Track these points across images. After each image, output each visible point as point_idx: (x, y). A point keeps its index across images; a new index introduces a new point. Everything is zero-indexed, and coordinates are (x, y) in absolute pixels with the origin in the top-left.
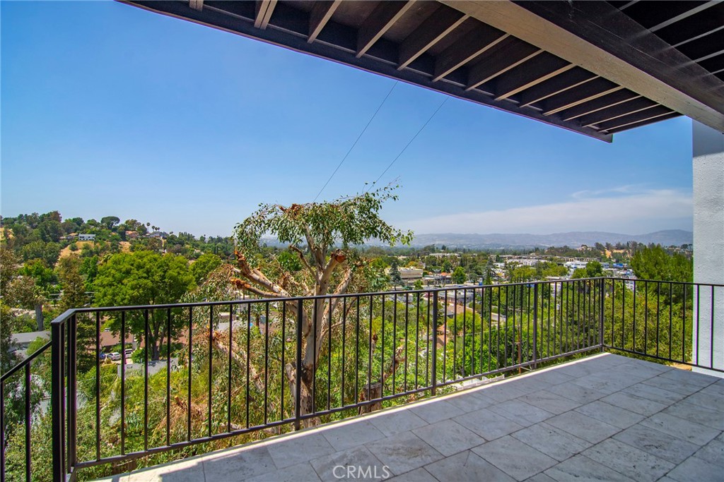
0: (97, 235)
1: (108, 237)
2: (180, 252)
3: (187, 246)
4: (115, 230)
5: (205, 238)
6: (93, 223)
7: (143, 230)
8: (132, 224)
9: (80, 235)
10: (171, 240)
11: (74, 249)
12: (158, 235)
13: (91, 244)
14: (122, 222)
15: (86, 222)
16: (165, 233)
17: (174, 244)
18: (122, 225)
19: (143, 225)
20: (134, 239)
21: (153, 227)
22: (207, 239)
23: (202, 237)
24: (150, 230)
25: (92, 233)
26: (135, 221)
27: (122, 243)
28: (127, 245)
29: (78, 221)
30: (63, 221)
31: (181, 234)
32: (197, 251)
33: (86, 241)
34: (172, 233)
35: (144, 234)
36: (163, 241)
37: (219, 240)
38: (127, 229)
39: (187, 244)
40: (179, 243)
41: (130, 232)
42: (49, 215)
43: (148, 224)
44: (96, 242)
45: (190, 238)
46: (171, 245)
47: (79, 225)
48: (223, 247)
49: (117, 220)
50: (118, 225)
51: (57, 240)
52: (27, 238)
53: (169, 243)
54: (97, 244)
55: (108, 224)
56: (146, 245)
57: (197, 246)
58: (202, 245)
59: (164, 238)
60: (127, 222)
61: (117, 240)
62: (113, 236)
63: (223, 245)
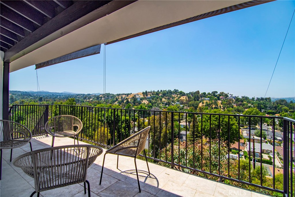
0: (210, 98)
1: (213, 99)
2: (241, 105)
3: (244, 102)
4: (216, 96)
5: (254, 98)
6: (209, 94)
7: (226, 96)
8: (222, 94)
9: (205, 98)
10: (237, 99)
11: (203, 103)
12: (232, 98)
13: (208, 102)
14: (219, 93)
15: (207, 94)
16: (235, 97)
17: (239, 102)
18: (219, 94)
19: (226, 94)
20: (222, 100)
21: (230, 95)
22: (255, 99)
23: (253, 98)
25: (208, 97)
26: (223, 92)
27: (218, 101)
28: (220, 102)
29: (205, 93)
30: (200, 94)
31: (243, 97)
32: (249, 105)
33: (206, 100)
34: (238, 96)
35: (227, 98)
36: (234, 100)
37: (262, 99)
38: (220, 96)
39: (245, 101)
40: (241, 101)
41: (221, 97)
42: (196, 92)
43: (228, 94)
44: (209, 101)
45: (247, 98)
46: (237, 102)
47: (205, 95)
48: (264, 103)
49: (217, 92)
50: (217, 94)
51: (198, 100)
52: (191, 99)
53: (236, 101)
54: (210, 102)
55: (214, 94)
56: (227, 102)
57: (250, 102)
58: (253, 102)
59: (234, 99)
60: (220, 93)
61: (216, 100)
62: (215, 98)
63: (263, 102)
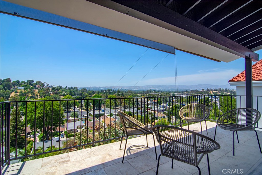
0: (25, 87)
1: (29, 88)
2: (57, 93)
4: (32, 85)
5: (66, 88)
6: (23, 82)
7: (43, 85)
8: (38, 83)
9: (19, 87)
10: (54, 89)
11: (16, 93)
12: (49, 87)
13: (23, 91)
14: (35, 82)
15: (21, 82)
16: (51, 86)
17: (55, 90)
18: (35, 83)
19: (43, 83)
20: (39, 88)
21: (47, 84)
22: (67, 88)
23: (65, 87)
24: (46, 85)
25: (23, 86)
26: (40, 82)
27: (35, 90)
29: (18, 82)
30: (12, 82)
31: (58, 86)
32: (64, 93)
33: (21, 89)
34: (54, 86)
35: (43, 87)
36: (51, 89)
37: (72, 88)
38: (37, 85)
39: (60, 90)
41: (38, 86)
42: (6, 79)
43: (45, 83)
44: (25, 90)
45: (61, 87)
46: (54, 91)
47: (18, 83)
48: (74, 91)
49: (33, 81)
50: (33, 83)
51: (9, 89)
53: (53, 90)
54: (25, 91)
55: (30, 83)
56: (44, 91)
57: (64, 91)
58: (65, 90)
59: (51, 88)
60: (37, 82)
61: (33, 89)
62: (31, 87)
63: (73, 90)
